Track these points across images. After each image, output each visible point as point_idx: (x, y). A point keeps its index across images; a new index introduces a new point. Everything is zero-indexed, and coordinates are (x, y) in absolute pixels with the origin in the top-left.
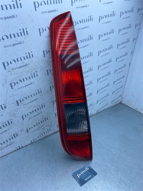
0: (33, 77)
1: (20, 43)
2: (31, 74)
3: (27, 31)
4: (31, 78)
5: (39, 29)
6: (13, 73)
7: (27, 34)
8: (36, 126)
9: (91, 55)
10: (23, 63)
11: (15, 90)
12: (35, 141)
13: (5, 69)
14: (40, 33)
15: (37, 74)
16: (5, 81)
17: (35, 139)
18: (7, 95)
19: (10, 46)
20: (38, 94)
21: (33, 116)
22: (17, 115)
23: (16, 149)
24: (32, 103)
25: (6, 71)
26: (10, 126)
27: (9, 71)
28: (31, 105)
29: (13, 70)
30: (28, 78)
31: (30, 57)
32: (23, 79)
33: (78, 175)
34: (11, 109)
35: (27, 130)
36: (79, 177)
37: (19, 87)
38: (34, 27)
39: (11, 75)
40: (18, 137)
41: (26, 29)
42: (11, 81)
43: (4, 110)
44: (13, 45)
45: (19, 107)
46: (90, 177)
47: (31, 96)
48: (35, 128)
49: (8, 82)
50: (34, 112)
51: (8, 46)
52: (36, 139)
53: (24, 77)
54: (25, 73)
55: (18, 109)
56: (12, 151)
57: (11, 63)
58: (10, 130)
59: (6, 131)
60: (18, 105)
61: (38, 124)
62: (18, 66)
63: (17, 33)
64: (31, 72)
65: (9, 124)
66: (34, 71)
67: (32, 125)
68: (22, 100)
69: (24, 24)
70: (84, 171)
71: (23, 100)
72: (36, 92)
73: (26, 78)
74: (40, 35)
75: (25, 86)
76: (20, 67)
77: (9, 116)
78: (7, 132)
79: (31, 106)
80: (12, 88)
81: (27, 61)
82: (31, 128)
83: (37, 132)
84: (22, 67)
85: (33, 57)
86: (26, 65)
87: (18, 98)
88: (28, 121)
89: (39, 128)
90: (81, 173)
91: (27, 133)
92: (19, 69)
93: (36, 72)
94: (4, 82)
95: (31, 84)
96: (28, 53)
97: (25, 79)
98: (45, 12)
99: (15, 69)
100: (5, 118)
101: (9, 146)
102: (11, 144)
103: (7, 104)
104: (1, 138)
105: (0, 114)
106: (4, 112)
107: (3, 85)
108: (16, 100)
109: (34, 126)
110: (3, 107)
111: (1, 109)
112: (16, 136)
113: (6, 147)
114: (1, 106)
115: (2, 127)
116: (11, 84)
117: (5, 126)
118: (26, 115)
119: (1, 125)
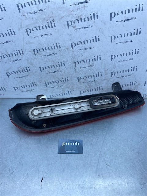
0: (50, 26)
2: (48, 22)
4: (48, 27)
6: (28, 17)
8: (55, 83)
10: (38, 8)
11: (31, 37)
12: (54, 98)
13: (20, 12)
15: (54, 24)
16: (21, 25)
17: (54, 96)
18: (23, 41)
20: (56, 48)
21: (51, 71)
22: (34, 64)
23: (35, 97)
24: (50, 56)
25: (21, 14)
26: (28, 73)
27: (23, 15)
28: (49, 58)
29: (27, 14)
30: (44, 27)
32: (39, 27)
33: (63, 143)
34: (28, 57)
35: (46, 83)
36: (63, 145)
37: (36, 35)
39: (26, 20)
40: (37, 87)
42: (27, 26)
43: (22, 56)
45: (36, 57)
46: (73, 151)
47: (49, 48)
48: (54, 85)
49: (24, 27)
50: (53, 67)
52: (55, 96)
53: (40, 25)
54: (41, 21)
55: (35, 58)
56: (32, 98)
57: (25, 6)
58: (29, 77)
59: (25, 76)
60: (35, 55)
61: (57, 82)
62: (33, 11)
64: (47, 21)
65: (28, 71)
66: (51, 20)
67: (51, 81)
68: (38, 50)
71: (40, 51)
72: (54, 45)
73: (42, 27)
75: (42, 36)
76: (35, 12)
77: (27, 63)
78: (27, 78)
79: (48, 59)
80: (28, 35)
81: (42, 6)
82: (50, 83)
83: (56, 90)
84: (37, 12)
86: (41, 11)
87: (34, 47)
88: (46, 75)
89: (59, 86)
90: (67, 144)
91: (46, 86)
92: (33, 14)
93: (54, 21)
94: (20, 26)
95: (48, 34)
97: (41, 28)
99: (30, 13)
100: (23, 64)
101: (29, 92)
102: (30, 90)
103: (24, 50)
104: (21, 81)
105: (19, 58)
106: (22, 57)
107: (19, 29)
108: (33, 49)
109: (53, 82)
110: (21, 53)
111: (19, 54)
112: (35, 85)
113: (27, 91)
114: (19, 50)
115: (22, 72)
116: (26, 30)
117: (24, 71)
118: (44, 68)
119: (20, 69)
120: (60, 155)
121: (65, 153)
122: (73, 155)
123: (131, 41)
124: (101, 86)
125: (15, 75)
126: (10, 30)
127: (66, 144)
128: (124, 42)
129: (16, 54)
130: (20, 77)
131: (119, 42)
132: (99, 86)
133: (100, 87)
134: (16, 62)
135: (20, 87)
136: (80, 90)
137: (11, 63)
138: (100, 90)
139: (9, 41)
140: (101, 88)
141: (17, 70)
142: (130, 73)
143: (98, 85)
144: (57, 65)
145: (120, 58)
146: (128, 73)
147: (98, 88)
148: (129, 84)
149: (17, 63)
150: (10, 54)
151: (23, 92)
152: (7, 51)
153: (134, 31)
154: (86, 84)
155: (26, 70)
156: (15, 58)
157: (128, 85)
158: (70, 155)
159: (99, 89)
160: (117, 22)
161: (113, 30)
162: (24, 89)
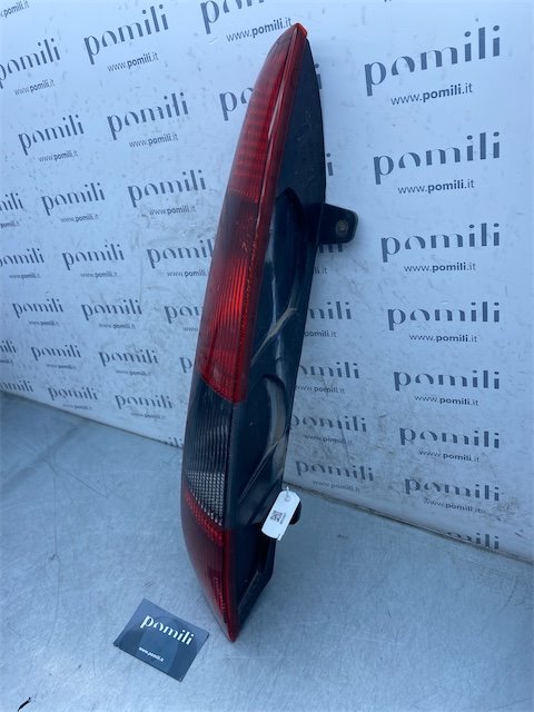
0: (207, 253)
1: (168, 138)
2: (202, 242)
3: (184, 103)
4: (201, 253)
5: (223, 97)
6: (152, 222)
7: (186, 112)
9: (490, 241)
10: (177, 202)
11: (160, 273)
13: (135, 205)
14: (225, 109)
16: (137, 239)
18: (141, 278)
19: (144, 143)
22: (167, 345)
23: (168, 441)
25: (137, 211)
26: (150, 366)
27: (143, 215)
29: (152, 213)
30: (193, 253)
31: (196, 188)
32: (180, 250)
33: (148, 618)
34: (153, 323)
36: (145, 623)
37: (171, 270)
38: (204, 89)
39: (148, 227)
41: (182, 94)
42: (150, 243)
43: (138, 317)
44: (153, 141)
45: (172, 327)
46: (158, 658)
49: (143, 245)
51: (138, 144)
53: (182, 245)
54: (184, 235)
55: (170, 331)
57: (147, 194)
58: (153, 377)
59: (144, 374)
60: (170, 322)
62: (165, 207)
63: (160, 109)
64: (199, 237)
65: (150, 361)
68: (178, 311)
69: (175, 80)
70: (173, 633)
71: (182, 313)
73: (188, 251)
74: (226, 119)
75: (187, 274)
76: (170, 211)
77: (149, 337)
78: (147, 379)
80: (153, 267)
81: (186, 197)
84: (174, 211)
85: (204, 187)
86: (185, 209)
87: (167, 300)
90: (159, 626)
92: (166, 216)
94: (134, 241)
96: (188, 173)
97: (185, 253)
98: (238, 36)
99: (157, 212)
100: (140, 340)
101: (152, 420)
102: (156, 417)
103: (143, 303)
104: (134, 385)
105: (131, 323)
106: (137, 320)
107: (132, 248)
108: (163, 303)
110: (136, 309)
111: (131, 311)
112: (167, 404)
113: (147, 416)
114: (131, 301)
115: (136, 360)
116: (149, 252)
117: (142, 359)
119: (133, 352)
120: (116, 650)
121: (134, 653)
122: (152, 671)
123: (464, 338)
124: (365, 465)
125: (120, 365)
126: (112, 246)
127: (155, 626)
128: (439, 339)
129: (124, 308)
130: (132, 373)
131: (419, 332)
132: (358, 465)
133: (363, 468)
134: (122, 330)
135: (131, 400)
136: (298, 459)
137: (112, 329)
138: (363, 478)
139: (109, 274)
140: (366, 471)
141: (126, 352)
142: (470, 449)
145: (424, 388)
146: (460, 448)
147: (358, 470)
148: (473, 489)
149: (125, 334)
150: (111, 307)
151: (137, 415)
152: (105, 297)
153: (473, 308)
154: (315, 443)
155: (147, 359)
156: (121, 318)
157: (468, 494)
159: (360, 476)
160: (408, 269)
161: (394, 293)
162: (142, 409)
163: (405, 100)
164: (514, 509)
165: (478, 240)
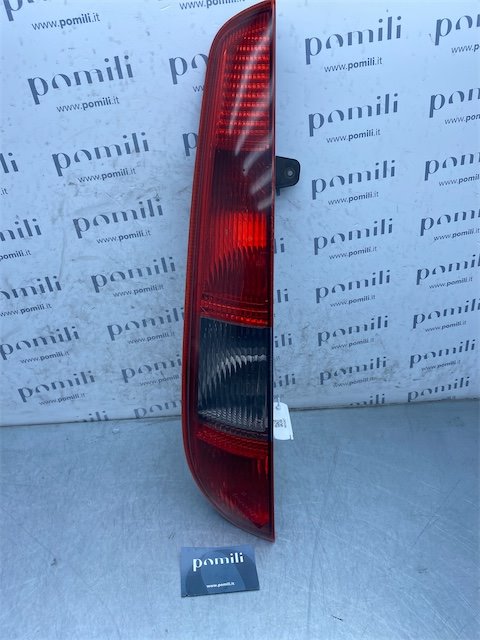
0: (147, 213)
1: (107, 102)
2: (141, 203)
3: (128, 67)
4: (139, 214)
5: (172, 62)
6: (82, 189)
7: (130, 75)
8: (154, 371)
9: (389, 173)
10: (114, 166)
11: (89, 242)
12: (146, 415)
13: (60, 174)
14: (174, 73)
15: (159, 208)
16: (60, 211)
17: (148, 410)
18: (63, 252)
19: (76, 107)
20: (161, 271)
21: (142, 336)
22: (92, 317)
23: (88, 418)
24: (142, 294)
25: (63, 180)
26: (70, 343)
27: (70, 184)
28: (139, 300)
29: (82, 180)
30: (130, 215)
31: (137, 150)
32: (114, 215)
33: (195, 561)
34: (76, 296)
35: (124, 372)
36: (195, 566)
37: (102, 237)
38: (153, 54)
39: (76, 195)
40: (96, 385)
41: (127, 57)
42: (77, 212)
43: (56, 294)
44: (86, 106)
45: (100, 296)
46: (228, 584)
47: (139, 271)
48: (149, 376)
49: (68, 215)
50: (149, 324)
51: (68, 108)
52: (151, 410)
53: (118, 209)
54: (120, 199)
55: (96, 301)
56: (77, 419)
57: (77, 160)
58: (72, 355)
59: (60, 354)
60: (97, 291)
61: (160, 366)
62: (100, 173)
63: (98, 71)
64: (139, 198)
65: (69, 339)
66: (151, 196)
67: (140, 365)
68: (108, 278)
69: (119, 42)
70: (225, 561)
71: (112, 279)
72: (156, 263)
73: (124, 214)
74: (175, 82)
75: (121, 238)
76: (104, 177)
77: (69, 314)
78: (64, 359)
79: (137, 302)
80: (80, 237)
81: (125, 160)
82: (136, 371)
83: (156, 391)
84: (110, 175)
85: (146, 149)
86: (124, 172)
87: (96, 268)
88: (127, 346)
89: (165, 380)
90: (208, 562)
91: (123, 382)
92: (100, 182)
93: (158, 200)
94: (56, 212)
95: (140, 234)
96: (130, 137)
97: (120, 217)
98: (192, 5)
99: (89, 179)
100: (57, 316)
101: (68, 402)
102: (72, 398)
103: (63, 277)
104: (46, 370)
105: (44, 303)
106: (55, 298)
107: (54, 221)
108: (91, 272)
109: (148, 367)
110: (54, 285)
111: (47, 289)
112: (88, 380)
113: (60, 400)
114: (47, 279)
115: (50, 342)
116: (76, 222)
117: (57, 339)
118: (123, 327)
119: (46, 334)
120: (188, 600)
121: (206, 592)
122: (230, 596)
123: (368, 250)
124: (289, 373)
125: (27, 353)
126: (26, 222)
127: (205, 563)
128: (351, 254)
129: (37, 288)
130: (42, 358)
131: (336, 252)
133: (287, 377)
134: (33, 313)
135: (41, 389)
137: (20, 315)
138: (287, 384)
139: (20, 254)
140: (290, 378)
141: (36, 336)
142: (369, 334)
143: (282, 369)
144: (161, 319)
145: (339, 295)
146: (362, 335)
147: (283, 379)
148: (368, 365)
149: (36, 317)
150: (18, 291)
151: (48, 402)
152: (10, 281)
153: (375, 225)
155: (65, 337)
156: (32, 300)
157: (365, 369)
158: (220, 596)
159: (284, 384)
160: (331, 203)
161: (320, 224)
162: (54, 394)
163: (335, 68)
164: (395, 369)
165: (381, 174)
